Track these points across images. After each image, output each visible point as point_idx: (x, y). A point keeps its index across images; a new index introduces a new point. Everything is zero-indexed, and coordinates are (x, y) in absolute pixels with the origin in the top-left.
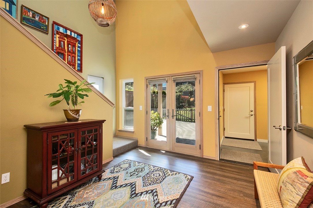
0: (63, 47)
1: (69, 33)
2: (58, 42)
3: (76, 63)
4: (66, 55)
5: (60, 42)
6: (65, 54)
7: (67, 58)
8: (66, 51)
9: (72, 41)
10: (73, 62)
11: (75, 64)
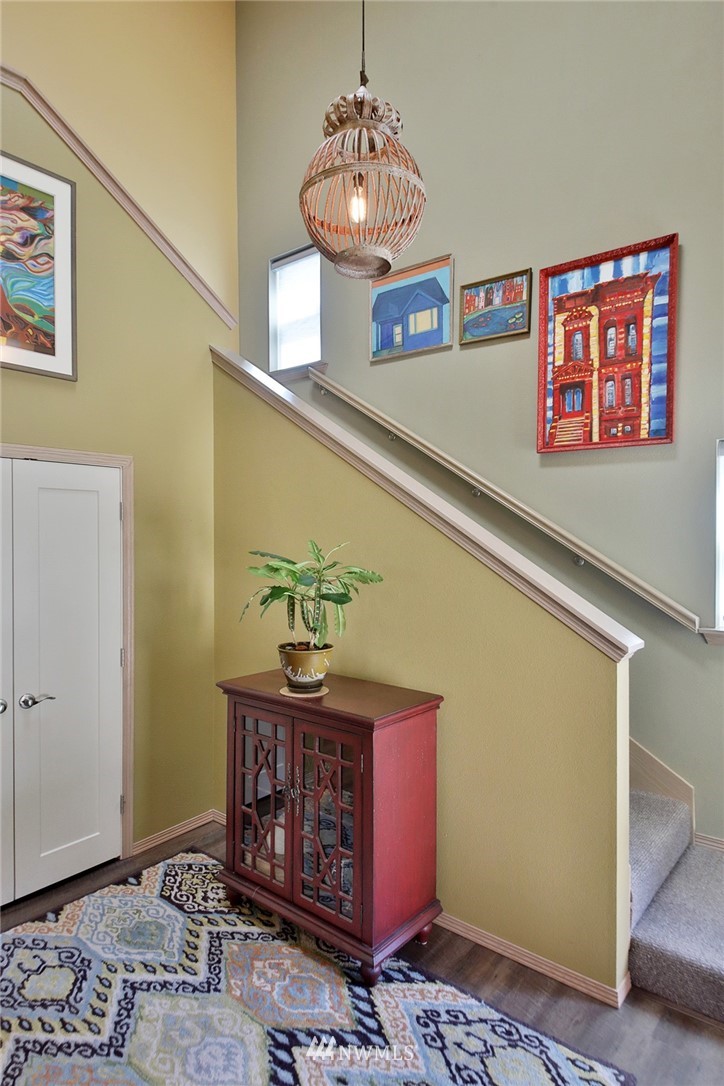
0: (580, 355)
1: (607, 272)
2: (563, 343)
3: (644, 399)
4: (595, 384)
5: (569, 337)
6: (591, 383)
7: (601, 397)
8: (592, 365)
9: (623, 300)
10: (628, 401)
11: (639, 406)
